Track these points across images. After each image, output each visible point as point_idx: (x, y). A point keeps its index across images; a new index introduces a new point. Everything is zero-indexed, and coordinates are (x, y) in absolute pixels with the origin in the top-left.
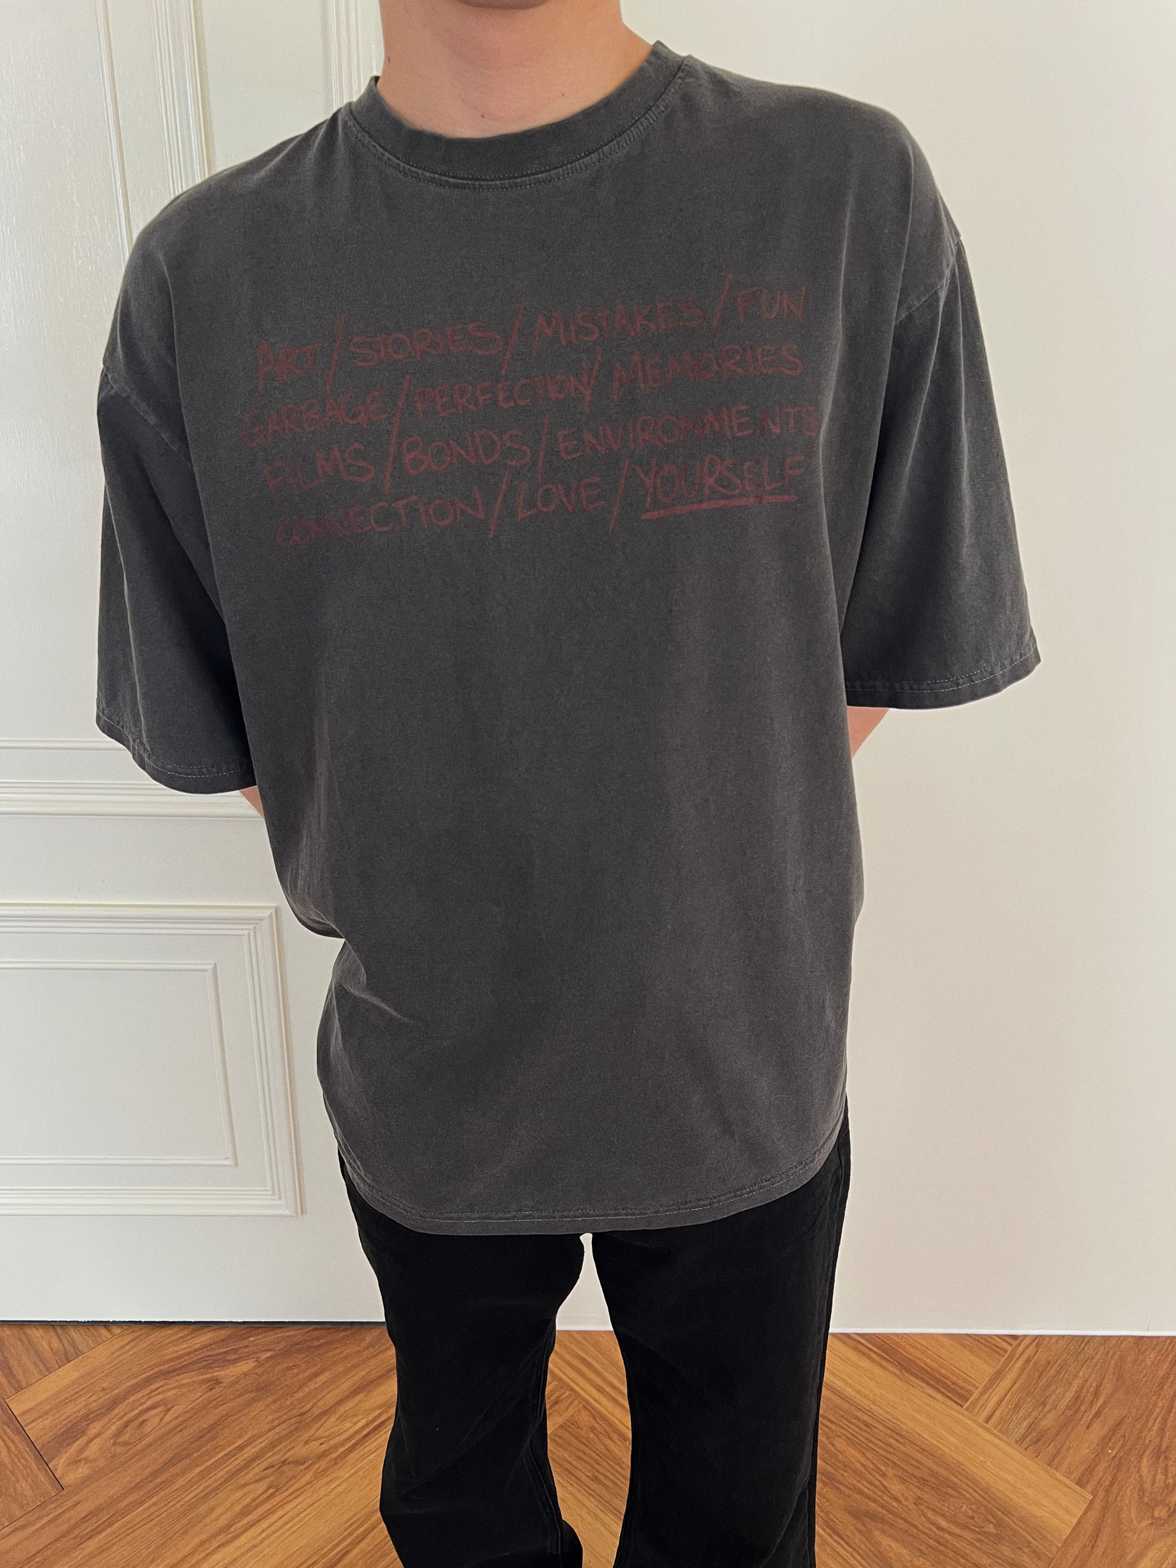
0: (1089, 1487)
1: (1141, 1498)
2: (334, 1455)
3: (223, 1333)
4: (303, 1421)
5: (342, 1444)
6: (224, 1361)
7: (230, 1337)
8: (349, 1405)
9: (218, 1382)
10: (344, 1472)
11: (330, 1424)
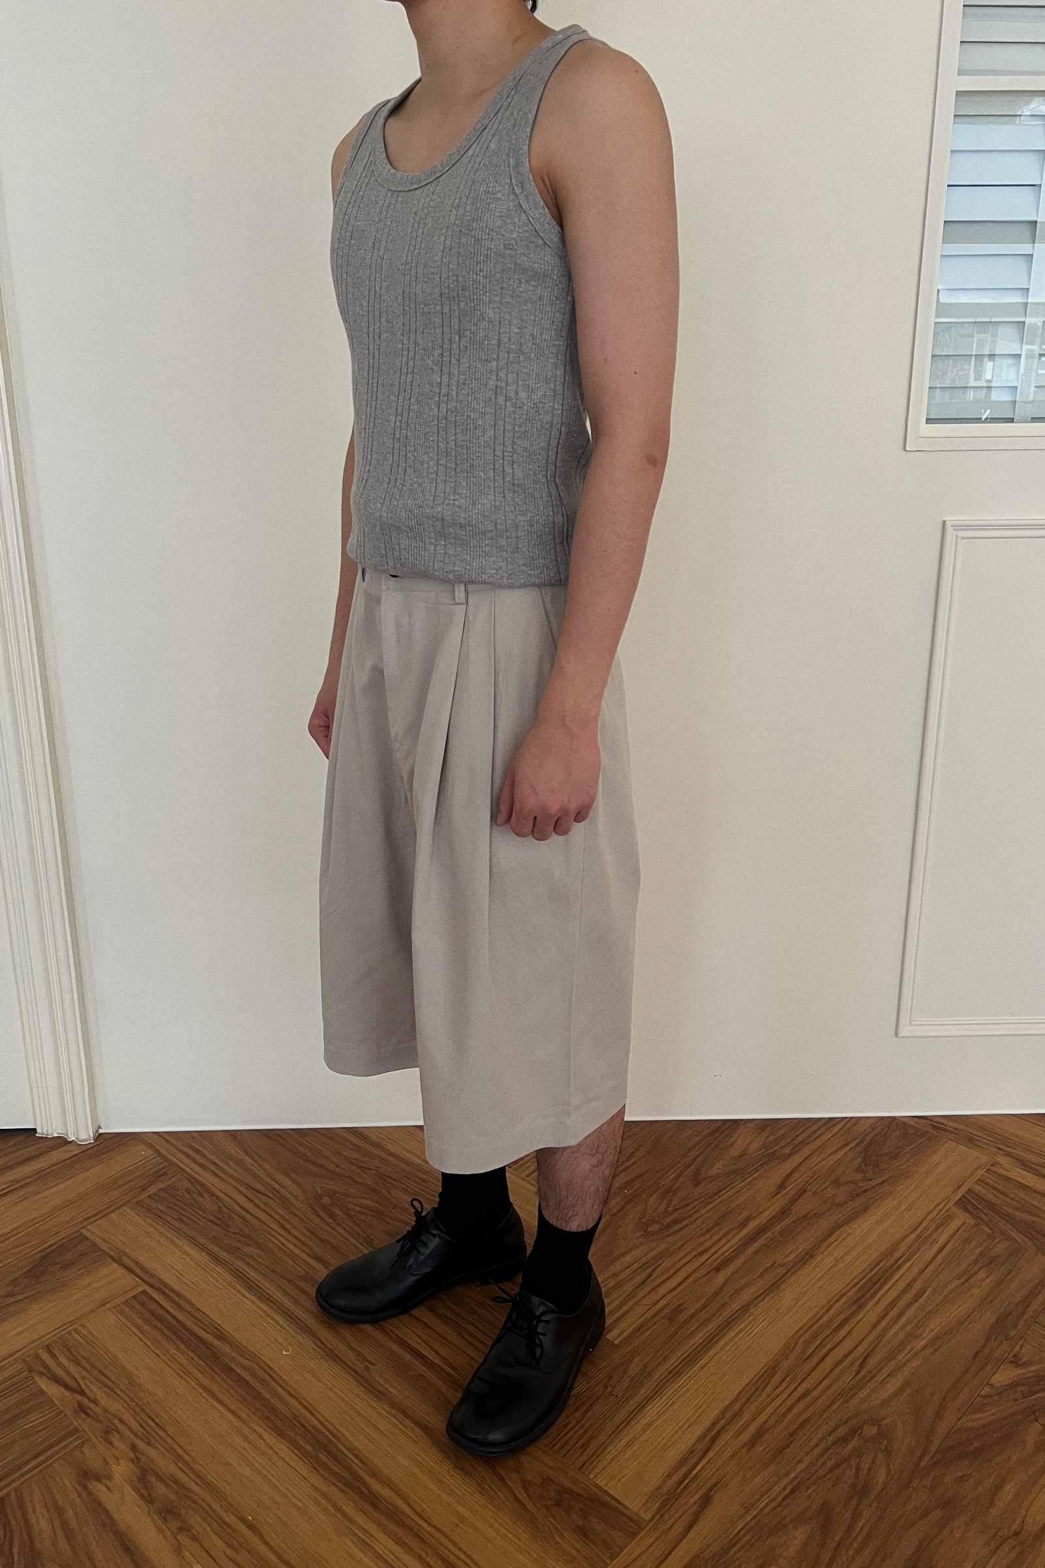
1: (642, 1218)
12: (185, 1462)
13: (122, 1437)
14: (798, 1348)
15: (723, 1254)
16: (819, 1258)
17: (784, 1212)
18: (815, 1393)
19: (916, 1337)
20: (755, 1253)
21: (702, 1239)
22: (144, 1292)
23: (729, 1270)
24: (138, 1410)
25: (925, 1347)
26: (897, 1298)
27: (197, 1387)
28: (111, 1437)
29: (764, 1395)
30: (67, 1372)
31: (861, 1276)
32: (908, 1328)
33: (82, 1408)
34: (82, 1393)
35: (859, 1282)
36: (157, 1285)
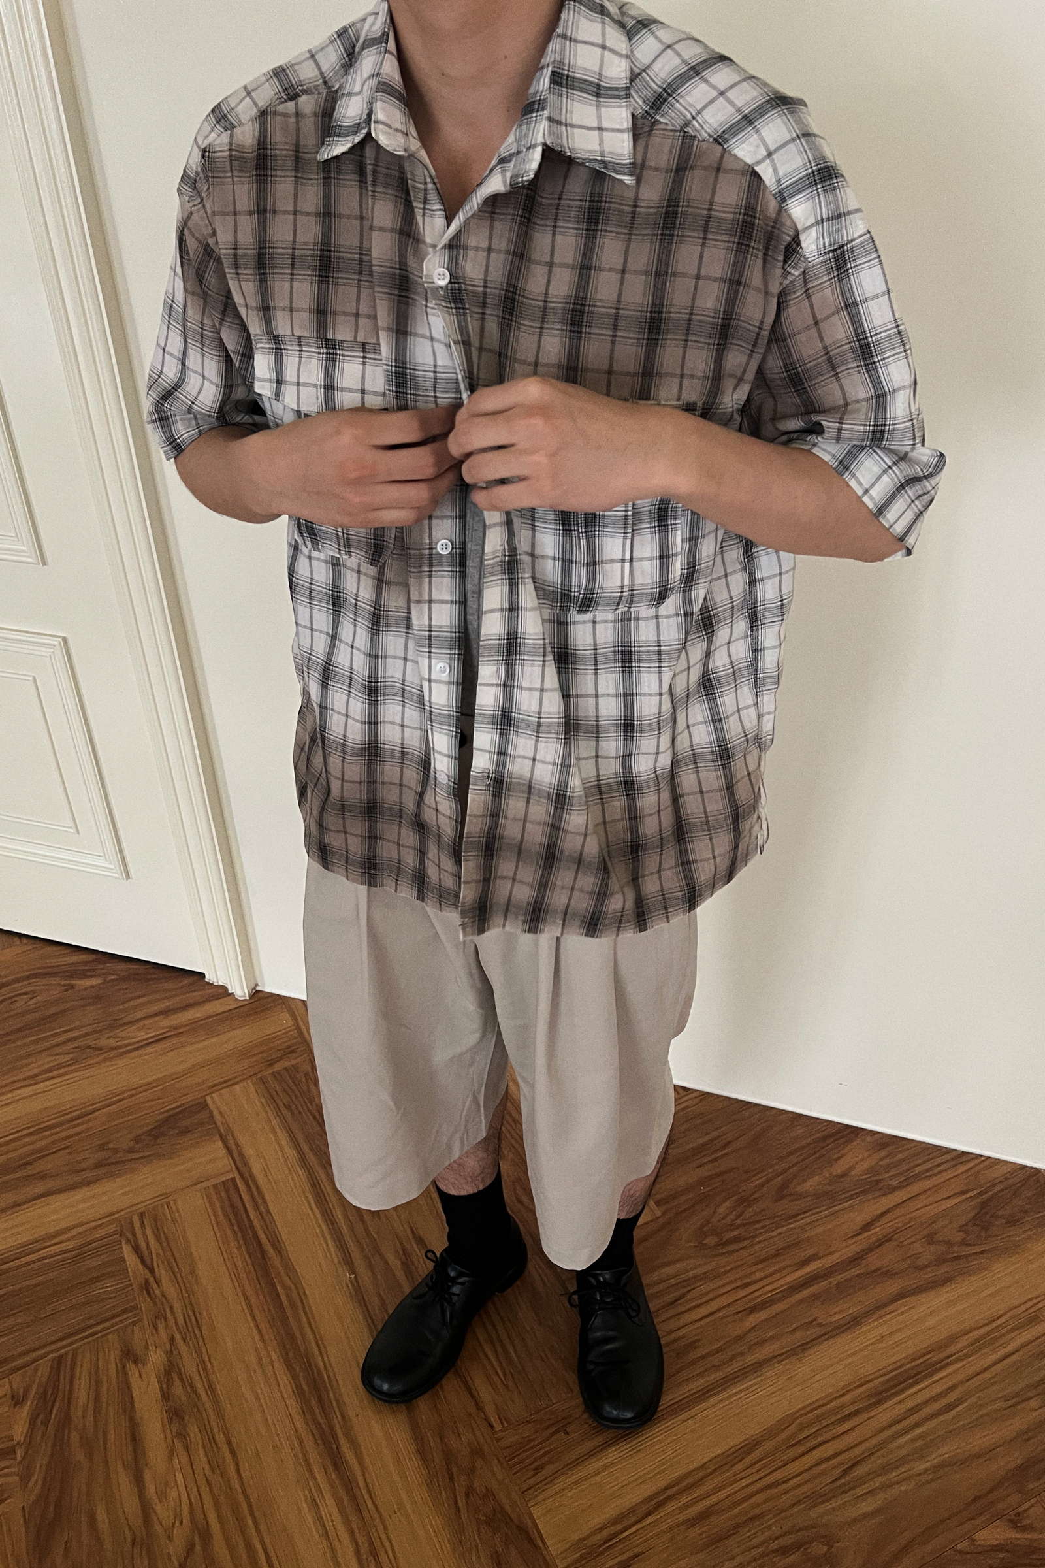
0: (664, 1208)
1: (703, 1226)
2: (122, 1050)
3: (91, 957)
4: (114, 1025)
5: (133, 1043)
6: (84, 975)
7: (94, 961)
8: (146, 1022)
9: (72, 987)
10: (122, 1062)
11: (130, 1031)
12: (205, 1369)
13: (166, 1327)
14: (793, 1428)
15: (766, 1294)
16: (865, 1329)
17: (855, 1260)
18: (785, 1486)
19: (921, 1457)
20: (801, 1302)
21: (754, 1269)
22: (233, 1180)
23: (762, 1315)
24: (187, 1301)
25: (926, 1470)
26: (923, 1403)
27: (240, 1294)
28: (158, 1322)
29: (732, 1472)
30: (147, 1244)
31: (898, 1364)
32: (918, 1443)
33: (146, 1287)
34: (152, 1271)
35: (891, 1372)
36: (247, 1175)
